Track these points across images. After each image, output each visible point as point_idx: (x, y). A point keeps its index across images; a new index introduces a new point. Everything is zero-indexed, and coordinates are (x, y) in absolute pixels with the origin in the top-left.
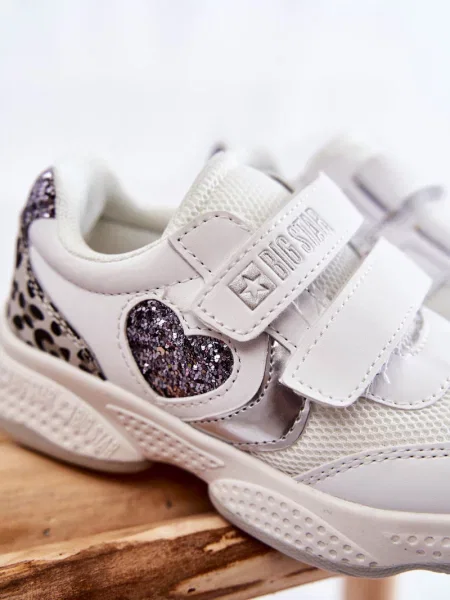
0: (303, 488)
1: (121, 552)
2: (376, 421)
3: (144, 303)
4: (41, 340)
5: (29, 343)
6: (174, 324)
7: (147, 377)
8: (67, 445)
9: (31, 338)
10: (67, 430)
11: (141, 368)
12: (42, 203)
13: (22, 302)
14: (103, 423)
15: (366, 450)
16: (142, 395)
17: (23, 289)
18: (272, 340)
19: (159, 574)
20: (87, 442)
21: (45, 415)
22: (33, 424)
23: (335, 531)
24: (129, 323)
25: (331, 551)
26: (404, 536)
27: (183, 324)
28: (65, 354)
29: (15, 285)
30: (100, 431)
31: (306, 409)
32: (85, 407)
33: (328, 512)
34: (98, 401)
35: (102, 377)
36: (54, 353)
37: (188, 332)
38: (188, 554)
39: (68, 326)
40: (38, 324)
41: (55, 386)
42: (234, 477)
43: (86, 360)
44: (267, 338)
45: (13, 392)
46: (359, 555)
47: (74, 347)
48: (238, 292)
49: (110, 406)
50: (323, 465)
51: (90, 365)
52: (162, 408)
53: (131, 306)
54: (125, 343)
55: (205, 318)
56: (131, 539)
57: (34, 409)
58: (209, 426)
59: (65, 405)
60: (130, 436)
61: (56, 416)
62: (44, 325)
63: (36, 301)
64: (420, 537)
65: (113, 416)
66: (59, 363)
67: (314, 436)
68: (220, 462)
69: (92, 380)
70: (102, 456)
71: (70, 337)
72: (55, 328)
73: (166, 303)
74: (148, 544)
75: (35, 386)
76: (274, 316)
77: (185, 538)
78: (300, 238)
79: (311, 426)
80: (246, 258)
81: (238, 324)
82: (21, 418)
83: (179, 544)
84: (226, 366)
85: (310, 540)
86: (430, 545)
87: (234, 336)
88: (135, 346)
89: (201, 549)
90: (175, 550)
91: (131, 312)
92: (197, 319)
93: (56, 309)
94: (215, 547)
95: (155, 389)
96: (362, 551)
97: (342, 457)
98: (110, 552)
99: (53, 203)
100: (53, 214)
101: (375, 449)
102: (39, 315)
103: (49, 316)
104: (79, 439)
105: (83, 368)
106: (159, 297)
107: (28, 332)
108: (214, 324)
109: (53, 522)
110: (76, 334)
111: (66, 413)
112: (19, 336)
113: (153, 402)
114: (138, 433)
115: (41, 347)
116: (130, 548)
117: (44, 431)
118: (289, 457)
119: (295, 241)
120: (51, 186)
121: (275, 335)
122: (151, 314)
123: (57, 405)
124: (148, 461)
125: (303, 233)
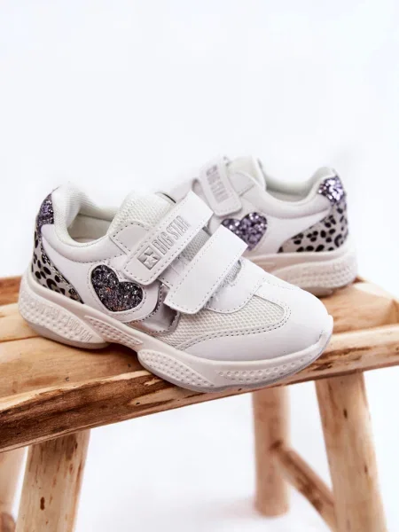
0: (179, 352)
1: (103, 385)
2: (211, 321)
3: (99, 267)
4: (50, 284)
5: (44, 285)
6: (114, 276)
7: (103, 302)
8: (67, 336)
9: (46, 284)
10: (66, 329)
11: (100, 298)
12: (47, 216)
13: (39, 265)
14: (83, 324)
15: (206, 333)
16: (102, 311)
17: (40, 258)
18: (161, 283)
19: (122, 395)
20: (76, 334)
21: (54, 322)
22: (48, 326)
23: (194, 372)
24: (93, 276)
25: (193, 381)
26: (225, 372)
27: (118, 277)
28: (63, 291)
29: (35, 256)
30: (82, 328)
31: (178, 315)
32: (74, 316)
33: (190, 363)
34: (81, 314)
35: (82, 302)
36: (57, 291)
37: (120, 280)
38: (136, 387)
39: (63, 277)
40: (48, 276)
41: (59, 307)
42: (148, 348)
43: (73, 294)
44: (158, 282)
45: (38, 310)
46: (205, 382)
47: (67, 288)
48: (143, 261)
49: (86, 316)
50: (188, 341)
51: (75, 297)
52: (112, 316)
53: (93, 268)
54: (91, 286)
55: (128, 274)
56: (108, 380)
57: (49, 319)
58: (135, 324)
59: (64, 316)
60: (97, 330)
61: (60, 322)
62: (52, 277)
63: (47, 265)
64: (233, 372)
65: (88, 321)
66: (59, 296)
67: (183, 328)
68: (141, 342)
69: (76, 303)
70: (84, 341)
71: (65, 283)
72: (57, 278)
73: (110, 267)
74: (116, 382)
75: (49, 307)
76: (160, 272)
77: (134, 379)
78: (173, 233)
79: (181, 323)
80: (145, 245)
81: (143, 277)
82: (42, 323)
83: (131, 381)
84: (140, 296)
85: (183, 376)
86: (237, 375)
87: (141, 282)
88: (96, 287)
89: (143, 384)
90: (129, 384)
91: (94, 271)
92: (124, 275)
93: (57, 270)
94: (150, 383)
95: (107, 307)
96: (207, 380)
97: (196, 337)
98: (98, 385)
99: (52, 216)
100: (53, 222)
101: (210, 332)
102: (49, 273)
103: (54, 272)
104: (72, 333)
105: (72, 298)
106: (106, 264)
107: (43, 281)
108: (132, 277)
110: (68, 282)
111: (65, 320)
112: (39, 282)
113: (107, 314)
114: (101, 329)
115: (51, 288)
116: (107, 383)
117: (55, 329)
118: (172, 338)
119: (170, 235)
120: (51, 207)
121: (162, 281)
122: (103, 272)
123: (60, 316)
124: (107, 342)
125: (174, 230)
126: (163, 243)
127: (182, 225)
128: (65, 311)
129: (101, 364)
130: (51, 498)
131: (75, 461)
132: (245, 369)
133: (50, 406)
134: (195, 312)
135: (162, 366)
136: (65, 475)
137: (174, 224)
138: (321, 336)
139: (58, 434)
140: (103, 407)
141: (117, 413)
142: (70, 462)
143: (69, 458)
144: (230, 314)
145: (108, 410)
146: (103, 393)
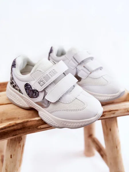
0: (50, 114)
2: (60, 105)
3: (27, 83)
4: (14, 87)
7: (28, 95)
9: (12, 86)
10: (18, 101)
11: (27, 93)
12: (14, 65)
13: (11, 81)
14: (23, 101)
15: (58, 109)
16: (28, 97)
17: (11, 78)
18: (45, 91)
20: (21, 104)
21: (15, 99)
22: (13, 100)
23: (53, 121)
24: (25, 86)
25: (53, 124)
26: (63, 122)
27: (32, 87)
31: (50, 102)
33: (53, 118)
34: (22, 97)
35: (23, 94)
36: (16, 89)
37: (33, 89)
39: (17, 85)
40: (13, 84)
41: (16, 94)
42: (41, 111)
43: (20, 91)
45: (10, 94)
46: (57, 125)
47: (18, 89)
48: (40, 83)
49: (24, 98)
50: (52, 111)
52: (31, 99)
53: (25, 83)
54: (24, 89)
55: (35, 87)
56: (31, 120)
57: (13, 97)
58: (37, 103)
59: (17, 97)
60: (27, 103)
61: (16, 99)
62: (14, 85)
63: (13, 81)
64: (65, 123)
66: (16, 91)
67: (51, 106)
68: (39, 109)
69: (21, 94)
72: (15, 85)
74: (34, 120)
75: (13, 94)
76: (45, 87)
78: (51, 75)
80: (41, 78)
81: (39, 88)
82: (11, 99)
84: (38, 94)
85: (50, 122)
86: (67, 124)
87: (38, 90)
88: (26, 90)
90: (38, 121)
91: (25, 84)
93: (15, 83)
96: (57, 124)
97: (55, 110)
98: (28, 121)
99: (15, 65)
100: (15, 67)
101: (59, 109)
104: (19, 103)
105: (20, 92)
106: (29, 83)
107: (12, 85)
109: (20, 117)
110: (18, 87)
111: (18, 99)
114: (28, 103)
117: (15, 101)
118: (47, 109)
119: (49, 75)
120: (15, 62)
121: (45, 90)
122: (28, 85)
123: (16, 97)
124: (30, 107)
125: (51, 74)
126: (47, 78)
127: (54, 72)
128: (18, 96)
129: (30, 114)
130: (14, 155)
131: (21, 144)
132: (69, 122)
133: (12, 128)
134: (54, 102)
135: (44, 117)
136: (18, 148)
137: (51, 72)
138: (96, 114)
139: (15, 137)
140: (29, 128)
141: (34, 130)
142: (20, 144)
143: (19, 143)
144: (67, 104)
145: (30, 129)
146: (29, 124)
